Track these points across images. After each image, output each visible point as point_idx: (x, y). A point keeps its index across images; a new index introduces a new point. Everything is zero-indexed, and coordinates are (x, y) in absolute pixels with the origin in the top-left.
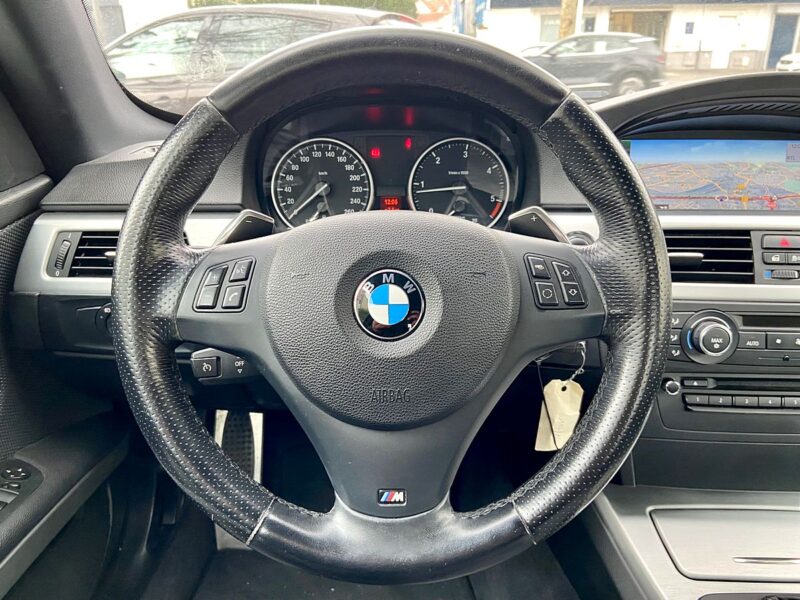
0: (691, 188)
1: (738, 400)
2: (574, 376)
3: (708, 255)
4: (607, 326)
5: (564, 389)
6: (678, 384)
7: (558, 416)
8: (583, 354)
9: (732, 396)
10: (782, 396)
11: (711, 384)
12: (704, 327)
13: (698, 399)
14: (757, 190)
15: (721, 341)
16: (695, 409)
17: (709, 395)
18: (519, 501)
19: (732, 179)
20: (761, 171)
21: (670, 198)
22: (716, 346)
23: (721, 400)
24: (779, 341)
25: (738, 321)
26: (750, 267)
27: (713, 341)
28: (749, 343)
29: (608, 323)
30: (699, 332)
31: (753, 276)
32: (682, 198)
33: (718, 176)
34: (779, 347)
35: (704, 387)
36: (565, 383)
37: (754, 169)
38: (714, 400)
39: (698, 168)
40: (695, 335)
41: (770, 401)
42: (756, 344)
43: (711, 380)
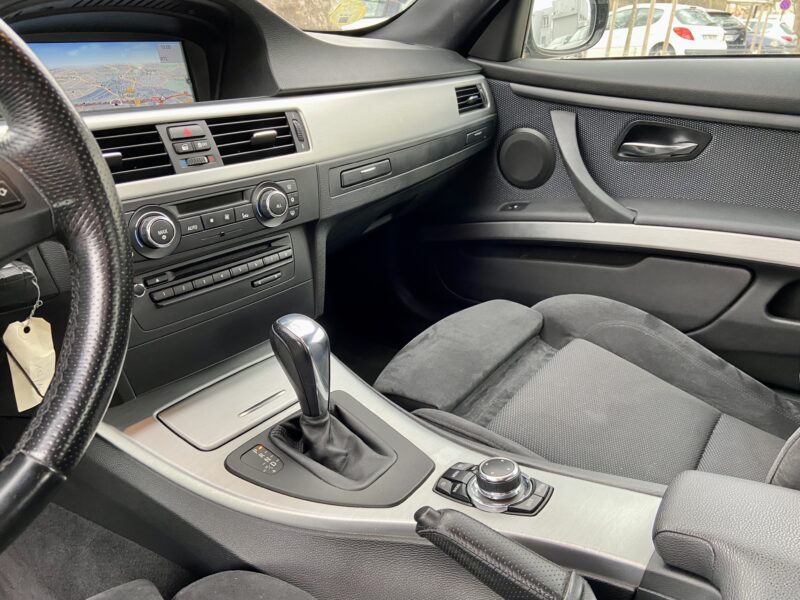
0: (83, 95)
1: (198, 283)
2: (33, 312)
3: (126, 153)
4: (56, 222)
5: (27, 330)
6: (142, 285)
7: (31, 362)
8: (35, 284)
9: (191, 281)
10: (229, 268)
11: (170, 276)
12: (147, 222)
13: (164, 294)
14: (145, 92)
15: (166, 231)
16: (164, 304)
17: (172, 286)
18: (30, 446)
19: (119, 83)
20: (142, 73)
22: (164, 237)
23: (184, 288)
24: (212, 221)
25: (174, 210)
26: (167, 159)
27: (160, 233)
28: (189, 229)
29: (56, 219)
30: (145, 228)
31: (172, 167)
33: (105, 81)
34: (213, 226)
35: (166, 281)
36: (25, 323)
37: (136, 71)
38: (178, 290)
39: (82, 73)
40: (142, 233)
41: (222, 275)
42: (195, 227)
43: (169, 273)
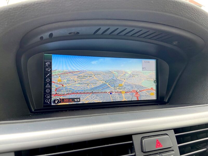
0: (93, 87)
14: (129, 87)
19: (116, 81)
20: (130, 76)
21: (80, 93)
32: (88, 93)
33: (108, 79)
37: (127, 75)
39: (97, 74)
